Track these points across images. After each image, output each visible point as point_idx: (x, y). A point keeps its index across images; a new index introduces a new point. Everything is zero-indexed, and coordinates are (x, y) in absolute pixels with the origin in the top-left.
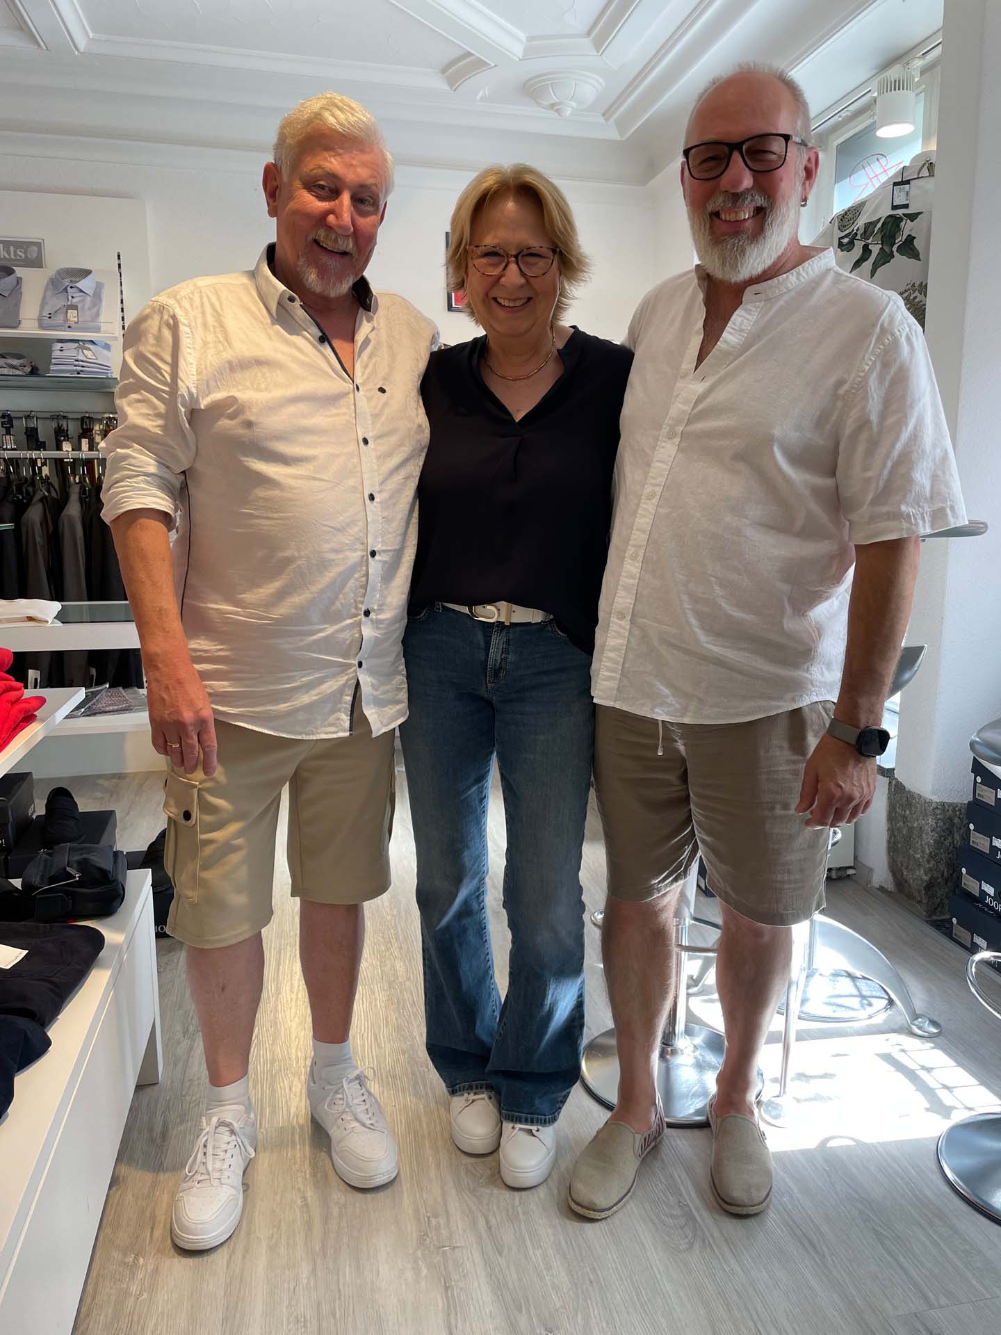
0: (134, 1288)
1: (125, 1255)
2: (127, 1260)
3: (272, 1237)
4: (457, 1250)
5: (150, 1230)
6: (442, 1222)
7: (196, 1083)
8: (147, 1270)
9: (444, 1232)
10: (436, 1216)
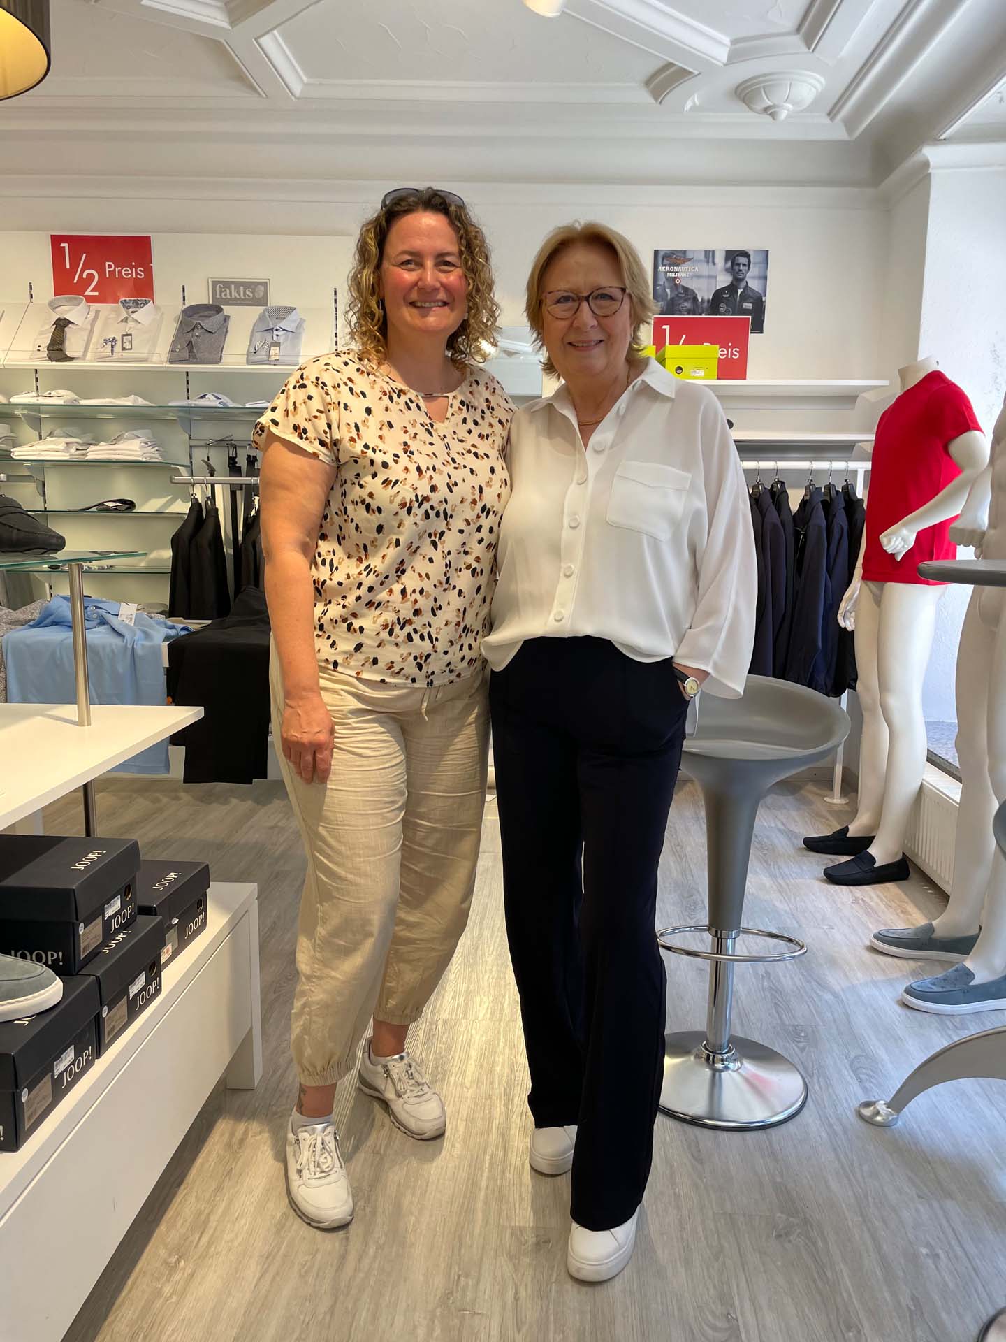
0: (167, 1290)
1: (170, 1255)
2: (170, 1260)
3: (305, 1264)
4: (476, 1316)
5: (199, 1235)
6: (470, 1283)
7: (286, 1095)
8: (183, 1273)
9: (469, 1294)
10: (467, 1276)
